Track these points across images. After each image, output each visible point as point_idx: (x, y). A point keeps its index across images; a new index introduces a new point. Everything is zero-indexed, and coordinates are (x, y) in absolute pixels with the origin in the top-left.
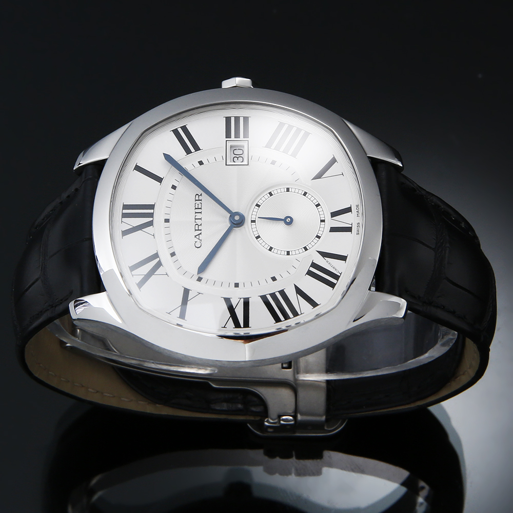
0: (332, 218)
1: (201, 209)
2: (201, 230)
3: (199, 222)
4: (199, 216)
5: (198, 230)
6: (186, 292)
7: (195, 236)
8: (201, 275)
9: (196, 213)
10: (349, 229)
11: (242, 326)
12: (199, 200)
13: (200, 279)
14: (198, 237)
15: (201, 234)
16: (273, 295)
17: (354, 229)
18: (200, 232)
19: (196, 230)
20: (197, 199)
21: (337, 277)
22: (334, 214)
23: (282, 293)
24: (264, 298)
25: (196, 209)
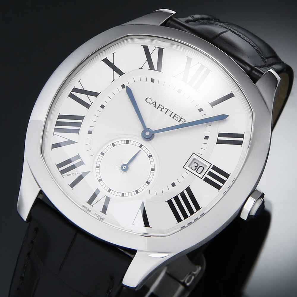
0: (106, 197)
1: (173, 118)
2: (158, 108)
3: (165, 110)
4: (169, 113)
5: (159, 107)
6: (121, 73)
7: (156, 102)
8: (125, 89)
9: (172, 113)
10: (90, 202)
11: (72, 92)
12: (180, 120)
13: (123, 86)
14: (154, 103)
15: (155, 107)
16: (79, 125)
17: (88, 206)
18: (157, 106)
19: (160, 105)
20: (182, 120)
21: (62, 172)
22: (108, 199)
23: (77, 131)
24: (82, 118)
25: (175, 114)
